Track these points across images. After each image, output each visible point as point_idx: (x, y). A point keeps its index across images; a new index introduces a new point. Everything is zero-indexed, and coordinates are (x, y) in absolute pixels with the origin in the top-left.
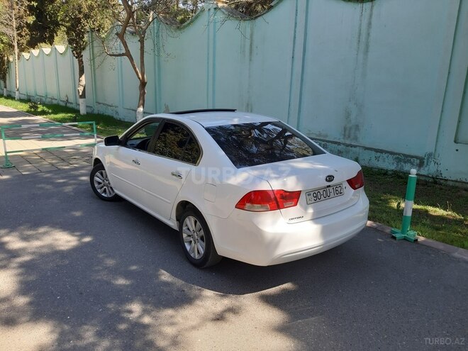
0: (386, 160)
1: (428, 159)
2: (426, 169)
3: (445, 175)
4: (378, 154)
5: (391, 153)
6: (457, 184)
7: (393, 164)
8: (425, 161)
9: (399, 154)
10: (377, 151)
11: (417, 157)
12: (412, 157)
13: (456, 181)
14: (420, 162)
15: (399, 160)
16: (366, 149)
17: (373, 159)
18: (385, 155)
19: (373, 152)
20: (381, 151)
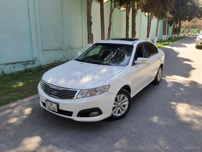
0: (19, 67)
1: (35, 60)
2: (36, 64)
3: (43, 64)
4: (14, 65)
5: (20, 62)
6: (47, 66)
7: (22, 67)
8: (35, 61)
9: (24, 62)
10: (13, 63)
11: (31, 61)
12: (30, 61)
13: (46, 65)
14: (33, 62)
15: (25, 65)
16: (7, 64)
17: (12, 68)
18: (17, 64)
19: (11, 65)
20: (15, 63)
